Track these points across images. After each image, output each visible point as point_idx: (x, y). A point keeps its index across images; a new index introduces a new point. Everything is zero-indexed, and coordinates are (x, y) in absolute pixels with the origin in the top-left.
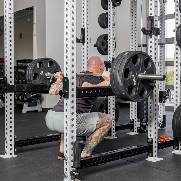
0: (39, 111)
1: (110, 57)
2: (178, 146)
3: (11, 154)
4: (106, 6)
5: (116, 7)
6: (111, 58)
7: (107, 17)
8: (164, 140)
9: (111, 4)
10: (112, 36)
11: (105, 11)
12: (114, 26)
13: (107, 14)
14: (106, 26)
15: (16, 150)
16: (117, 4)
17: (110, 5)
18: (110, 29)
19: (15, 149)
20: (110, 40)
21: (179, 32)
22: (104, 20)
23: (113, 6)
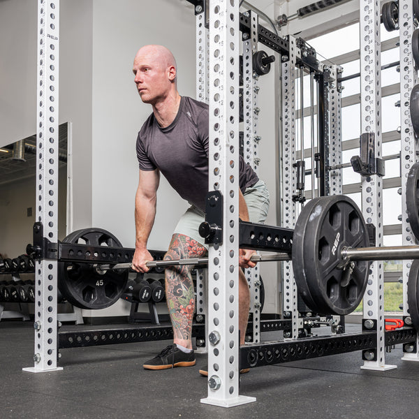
0: (78, 323)
2: (414, 345)
3: (49, 363)
9: (251, 71)
10: (252, 135)
12: (256, 116)
15: (60, 356)
16: (263, 69)
17: (247, 72)
18: (248, 122)
19: (58, 353)
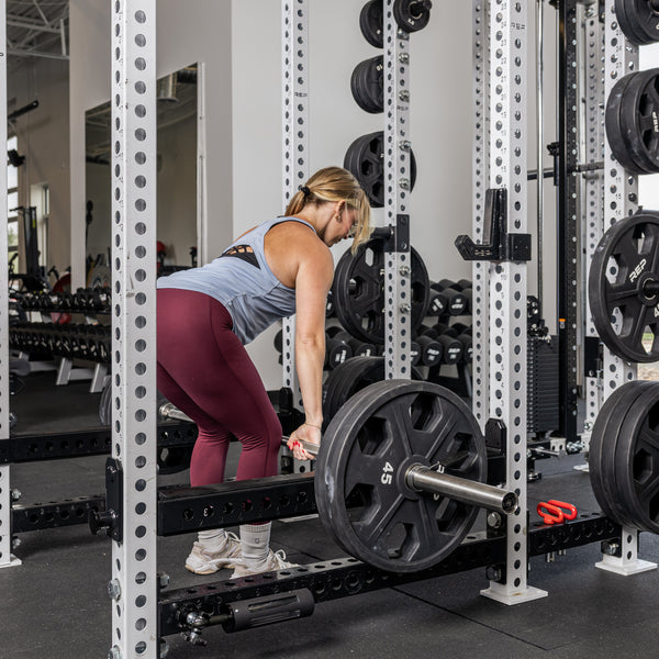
1: (390, 214)
2: (619, 542)
4: (379, 32)
5: (411, 35)
6: (394, 216)
7: (382, 70)
8: (556, 519)
9: (395, 26)
10: (397, 139)
11: (374, 52)
12: (404, 104)
13: (380, 60)
14: (377, 103)
16: (413, 23)
17: (389, 27)
18: (390, 115)
20: (390, 152)
21: (616, 107)
22: (369, 83)
23: (400, 32)
